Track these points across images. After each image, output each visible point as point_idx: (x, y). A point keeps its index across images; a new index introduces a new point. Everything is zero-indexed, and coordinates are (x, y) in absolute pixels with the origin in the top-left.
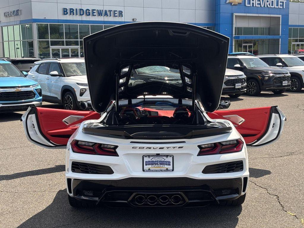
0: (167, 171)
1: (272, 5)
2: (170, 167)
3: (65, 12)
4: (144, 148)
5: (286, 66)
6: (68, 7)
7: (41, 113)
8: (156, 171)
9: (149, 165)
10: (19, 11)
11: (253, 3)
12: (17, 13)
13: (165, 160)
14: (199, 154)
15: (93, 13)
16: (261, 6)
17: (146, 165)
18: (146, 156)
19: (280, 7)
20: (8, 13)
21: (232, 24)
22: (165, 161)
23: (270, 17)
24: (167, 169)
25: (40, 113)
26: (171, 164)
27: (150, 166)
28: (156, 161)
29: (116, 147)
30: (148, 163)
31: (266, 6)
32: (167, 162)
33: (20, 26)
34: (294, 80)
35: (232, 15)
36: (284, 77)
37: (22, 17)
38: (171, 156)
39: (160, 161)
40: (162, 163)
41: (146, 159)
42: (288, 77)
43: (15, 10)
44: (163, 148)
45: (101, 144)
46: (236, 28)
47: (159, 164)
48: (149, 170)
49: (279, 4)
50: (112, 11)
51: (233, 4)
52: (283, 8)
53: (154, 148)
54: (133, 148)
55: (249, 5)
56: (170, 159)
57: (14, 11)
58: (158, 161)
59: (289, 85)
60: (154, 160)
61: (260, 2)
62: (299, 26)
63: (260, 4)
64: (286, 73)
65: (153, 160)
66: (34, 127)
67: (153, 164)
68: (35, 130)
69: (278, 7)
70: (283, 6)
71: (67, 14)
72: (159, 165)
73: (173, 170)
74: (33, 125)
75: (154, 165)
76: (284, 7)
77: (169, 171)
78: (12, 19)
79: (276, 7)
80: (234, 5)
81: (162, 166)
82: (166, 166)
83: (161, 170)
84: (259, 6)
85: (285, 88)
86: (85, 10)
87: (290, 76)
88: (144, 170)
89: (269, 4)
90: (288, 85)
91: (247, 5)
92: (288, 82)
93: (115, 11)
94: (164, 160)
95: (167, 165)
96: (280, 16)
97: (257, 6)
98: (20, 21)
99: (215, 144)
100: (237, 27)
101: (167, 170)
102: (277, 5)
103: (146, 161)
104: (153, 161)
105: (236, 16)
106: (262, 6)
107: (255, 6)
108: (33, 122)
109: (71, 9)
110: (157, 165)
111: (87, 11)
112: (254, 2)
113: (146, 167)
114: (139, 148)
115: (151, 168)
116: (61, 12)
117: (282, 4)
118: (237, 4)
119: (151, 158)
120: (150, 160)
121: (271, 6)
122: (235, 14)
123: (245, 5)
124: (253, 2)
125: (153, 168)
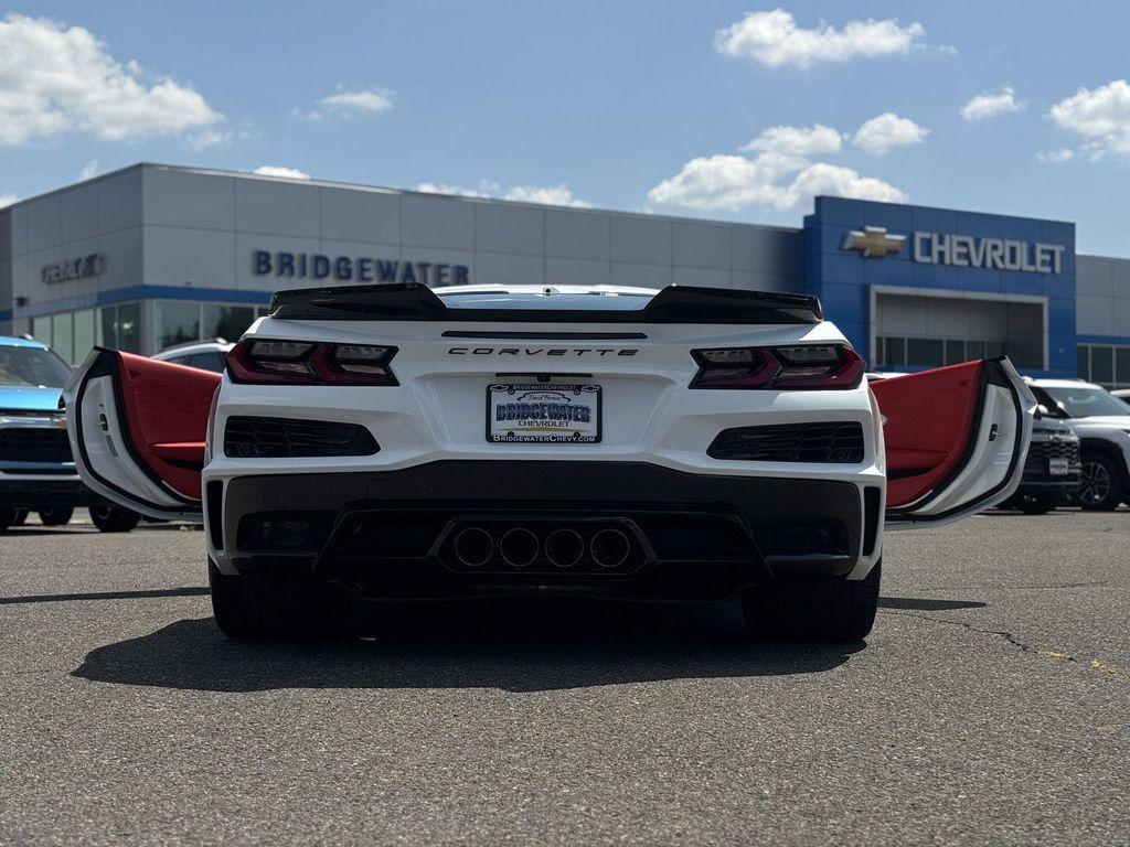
0: (577, 442)
1: (1013, 260)
2: (589, 429)
3: (262, 262)
4: (492, 350)
5: (1063, 415)
6: (274, 248)
7: (134, 374)
8: (537, 441)
9: (509, 418)
10: (97, 263)
11: (941, 254)
12: (89, 266)
13: (571, 404)
14: (697, 384)
15: (363, 270)
16: (970, 264)
17: (500, 418)
18: (499, 388)
19: (1040, 268)
20: (57, 267)
21: (866, 324)
22: (571, 408)
23: (1008, 304)
24: (577, 434)
25: (130, 371)
26: (593, 415)
27: (512, 424)
28: (535, 406)
29: (392, 351)
30: (506, 413)
31: (989, 264)
32: (577, 408)
33: (99, 312)
34: (1096, 467)
35: (866, 290)
36: (1053, 444)
37: (107, 282)
38: (591, 389)
39: (550, 406)
40: (560, 413)
41: (501, 399)
42: (1069, 444)
43: (84, 254)
44: (561, 352)
45: (335, 346)
46: (879, 340)
47: (546, 414)
48: (511, 438)
49: (1039, 257)
50: (429, 265)
51: (867, 253)
52: (1053, 270)
53: (527, 351)
54: (451, 352)
55: (928, 260)
56: (587, 400)
57: (78, 262)
58: (543, 406)
59: (1075, 475)
60: (531, 403)
61: (968, 249)
62: (1113, 340)
63: (967, 256)
64: (1062, 432)
65: (524, 401)
66: (105, 427)
67: (523, 417)
68: (109, 438)
69: (1032, 268)
70: (1052, 264)
71: (269, 269)
72: (548, 420)
73: (598, 439)
74: (103, 417)
75: (530, 419)
76: (1058, 270)
77: (585, 441)
78: (71, 289)
79: (1026, 267)
80: (870, 257)
81: (558, 422)
82: (574, 425)
83: (553, 438)
84: (965, 263)
85: (1059, 486)
86: (333, 258)
87: (1079, 443)
88: (490, 438)
89: (1002, 258)
90: (1070, 474)
91: (919, 257)
92: (1070, 463)
93: (440, 267)
94: (564, 402)
95: (576, 419)
96: (1044, 300)
97: (957, 262)
98: (100, 294)
99: (756, 351)
100: (884, 336)
101: (577, 439)
102: (1032, 260)
103: (501, 403)
104: (526, 406)
105: (880, 297)
106: (977, 263)
107: (947, 261)
108: (102, 405)
109: (282, 255)
110: (539, 421)
111: (342, 265)
112: (946, 248)
113: (500, 427)
114: (475, 352)
115: (517, 429)
116: (247, 263)
117: (1047, 257)
118: (884, 252)
119: (519, 394)
120: (515, 402)
121: (1008, 265)
122: (876, 289)
123: (912, 258)
124: (941, 248)
125: (526, 429)
